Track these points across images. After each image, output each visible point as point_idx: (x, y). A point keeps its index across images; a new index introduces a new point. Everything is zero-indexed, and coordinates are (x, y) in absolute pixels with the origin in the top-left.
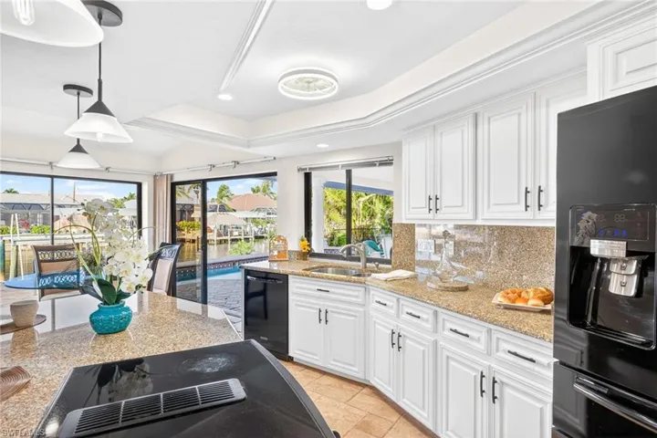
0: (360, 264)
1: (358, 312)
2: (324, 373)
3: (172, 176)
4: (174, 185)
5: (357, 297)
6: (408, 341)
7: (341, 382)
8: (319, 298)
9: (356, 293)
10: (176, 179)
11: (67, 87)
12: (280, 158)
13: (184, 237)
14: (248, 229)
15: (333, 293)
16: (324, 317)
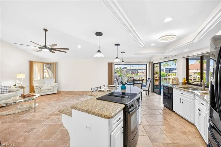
0: (202, 88)
1: (192, 102)
2: (182, 118)
3: (153, 62)
4: (153, 65)
5: (191, 97)
6: (202, 113)
7: (186, 122)
8: (180, 95)
9: (191, 96)
10: (154, 63)
11: (122, 52)
12: (178, 55)
13: (170, 78)
14: (195, 76)
15: (184, 95)
16: (181, 101)
